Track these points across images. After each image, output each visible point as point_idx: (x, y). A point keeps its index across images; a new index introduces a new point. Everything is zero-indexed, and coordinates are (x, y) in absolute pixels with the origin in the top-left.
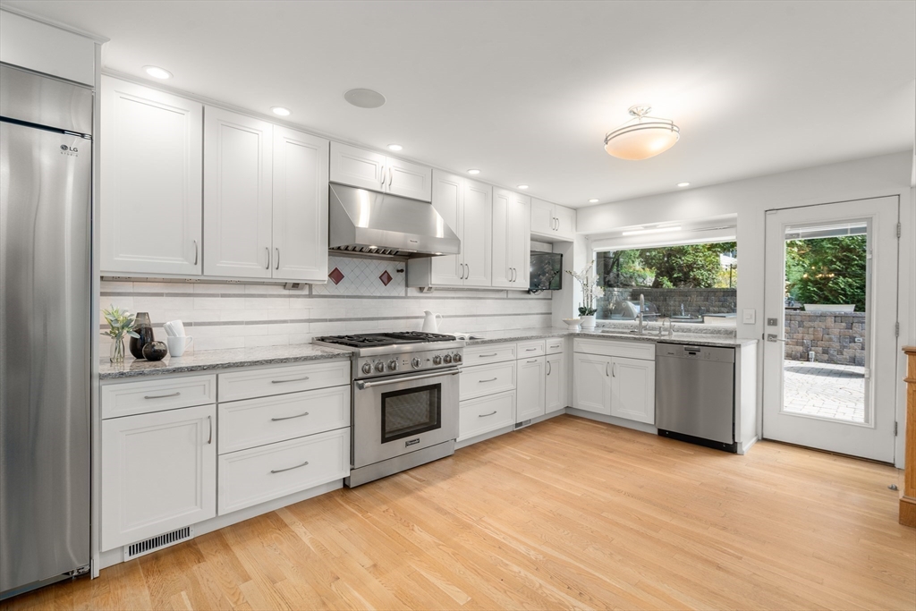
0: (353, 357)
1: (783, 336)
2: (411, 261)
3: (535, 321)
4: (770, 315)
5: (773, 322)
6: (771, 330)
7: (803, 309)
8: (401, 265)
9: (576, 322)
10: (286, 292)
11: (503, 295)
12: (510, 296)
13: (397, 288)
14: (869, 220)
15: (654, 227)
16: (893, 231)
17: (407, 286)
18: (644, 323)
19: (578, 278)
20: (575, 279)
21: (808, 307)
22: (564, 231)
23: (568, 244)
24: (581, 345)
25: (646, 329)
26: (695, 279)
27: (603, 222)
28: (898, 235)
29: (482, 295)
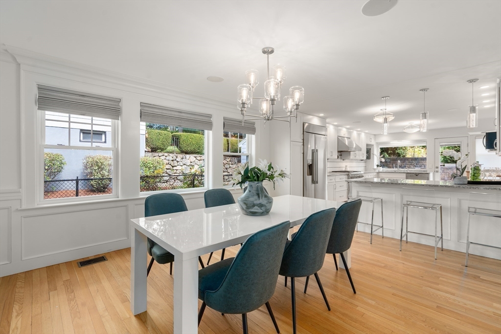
0: (348, 175)
1: (440, 171)
3: (363, 169)
4: (436, 166)
5: (437, 168)
6: (436, 170)
8: (340, 154)
9: (376, 169)
11: (357, 161)
12: (358, 161)
13: (339, 160)
14: (461, 142)
15: (401, 141)
16: (466, 145)
17: (341, 159)
20: (375, 156)
23: (372, 145)
24: (381, 175)
26: (398, 153)
28: (468, 146)
29: (353, 161)
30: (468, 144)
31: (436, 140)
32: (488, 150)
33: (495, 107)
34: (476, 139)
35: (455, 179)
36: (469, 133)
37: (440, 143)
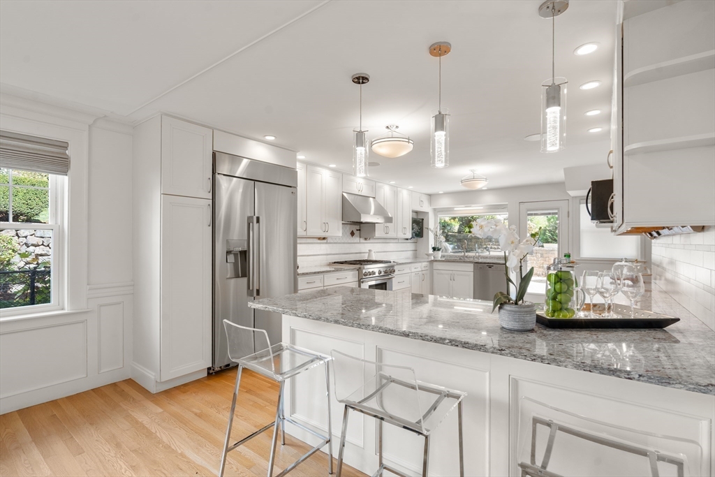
0: (359, 270)
2: (362, 225)
3: (410, 254)
7: (543, 246)
8: (358, 227)
9: (431, 255)
10: (319, 241)
11: (396, 241)
12: (400, 241)
13: (356, 239)
14: (558, 210)
15: (470, 207)
16: (566, 215)
17: (360, 237)
18: (466, 254)
19: (432, 231)
20: (430, 232)
21: (545, 245)
22: (425, 207)
23: (427, 213)
24: (436, 266)
25: (466, 257)
27: (445, 203)
28: (568, 216)
29: (388, 241)
30: (568, 212)
31: (522, 205)
32: (595, 221)
33: (609, 132)
34: (580, 204)
35: (502, 311)
36: (570, 193)
37: (528, 210)
